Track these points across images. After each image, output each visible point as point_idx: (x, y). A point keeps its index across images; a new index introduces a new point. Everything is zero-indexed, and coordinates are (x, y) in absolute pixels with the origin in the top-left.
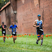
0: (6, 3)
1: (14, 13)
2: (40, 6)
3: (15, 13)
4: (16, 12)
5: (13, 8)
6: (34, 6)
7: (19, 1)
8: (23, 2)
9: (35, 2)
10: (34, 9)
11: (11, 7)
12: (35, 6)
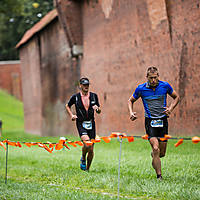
0: (40, 15)
1: (72, 52)
2: (173, 28)
3: (75, 52)
4: (80, 52)
5: (68, 36)
6: (150, 28)
7: (92, 10)
8: (107, 10)
9: (151, 12)
10: (149, 38)
11: (62, 32)
12: (154, 28)
